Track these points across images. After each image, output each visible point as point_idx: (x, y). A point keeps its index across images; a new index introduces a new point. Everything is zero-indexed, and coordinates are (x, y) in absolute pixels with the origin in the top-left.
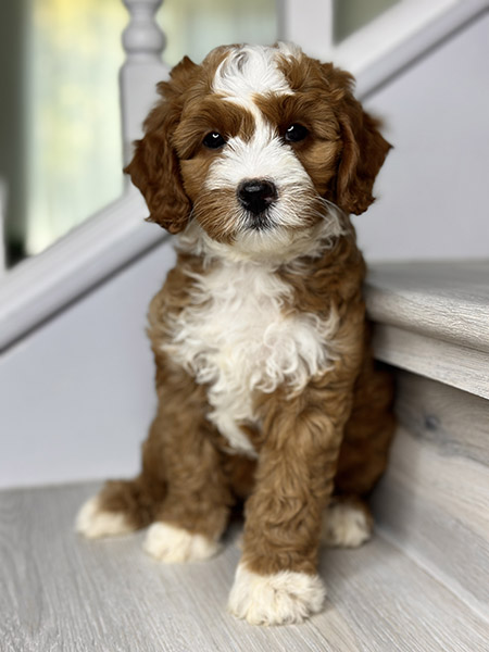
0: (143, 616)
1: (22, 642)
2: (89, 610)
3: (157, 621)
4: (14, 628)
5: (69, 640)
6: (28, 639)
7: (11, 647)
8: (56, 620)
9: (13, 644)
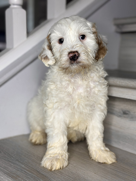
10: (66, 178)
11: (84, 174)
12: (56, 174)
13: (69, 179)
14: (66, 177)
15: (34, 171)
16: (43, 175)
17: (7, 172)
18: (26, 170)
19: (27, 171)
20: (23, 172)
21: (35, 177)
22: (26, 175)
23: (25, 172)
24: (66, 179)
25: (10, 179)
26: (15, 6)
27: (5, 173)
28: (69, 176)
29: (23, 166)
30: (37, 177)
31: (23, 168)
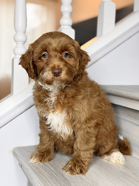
3: (100, 183)
8: (74, 183)
10: (84, 184)
11: (102, 183)
12: (77, 179)
15: (59, 174)
16: (65, 178)
17: (37, 171)
18: (53, 172)
19: (53, 173)
20: (50, 173)
23: (52, 174)
25: (37, 178)
26: (66, 27)
27: (35, 172)
28: (88, 183)
29: (53, 168)
30: (59, 179)
31: (52, 170)
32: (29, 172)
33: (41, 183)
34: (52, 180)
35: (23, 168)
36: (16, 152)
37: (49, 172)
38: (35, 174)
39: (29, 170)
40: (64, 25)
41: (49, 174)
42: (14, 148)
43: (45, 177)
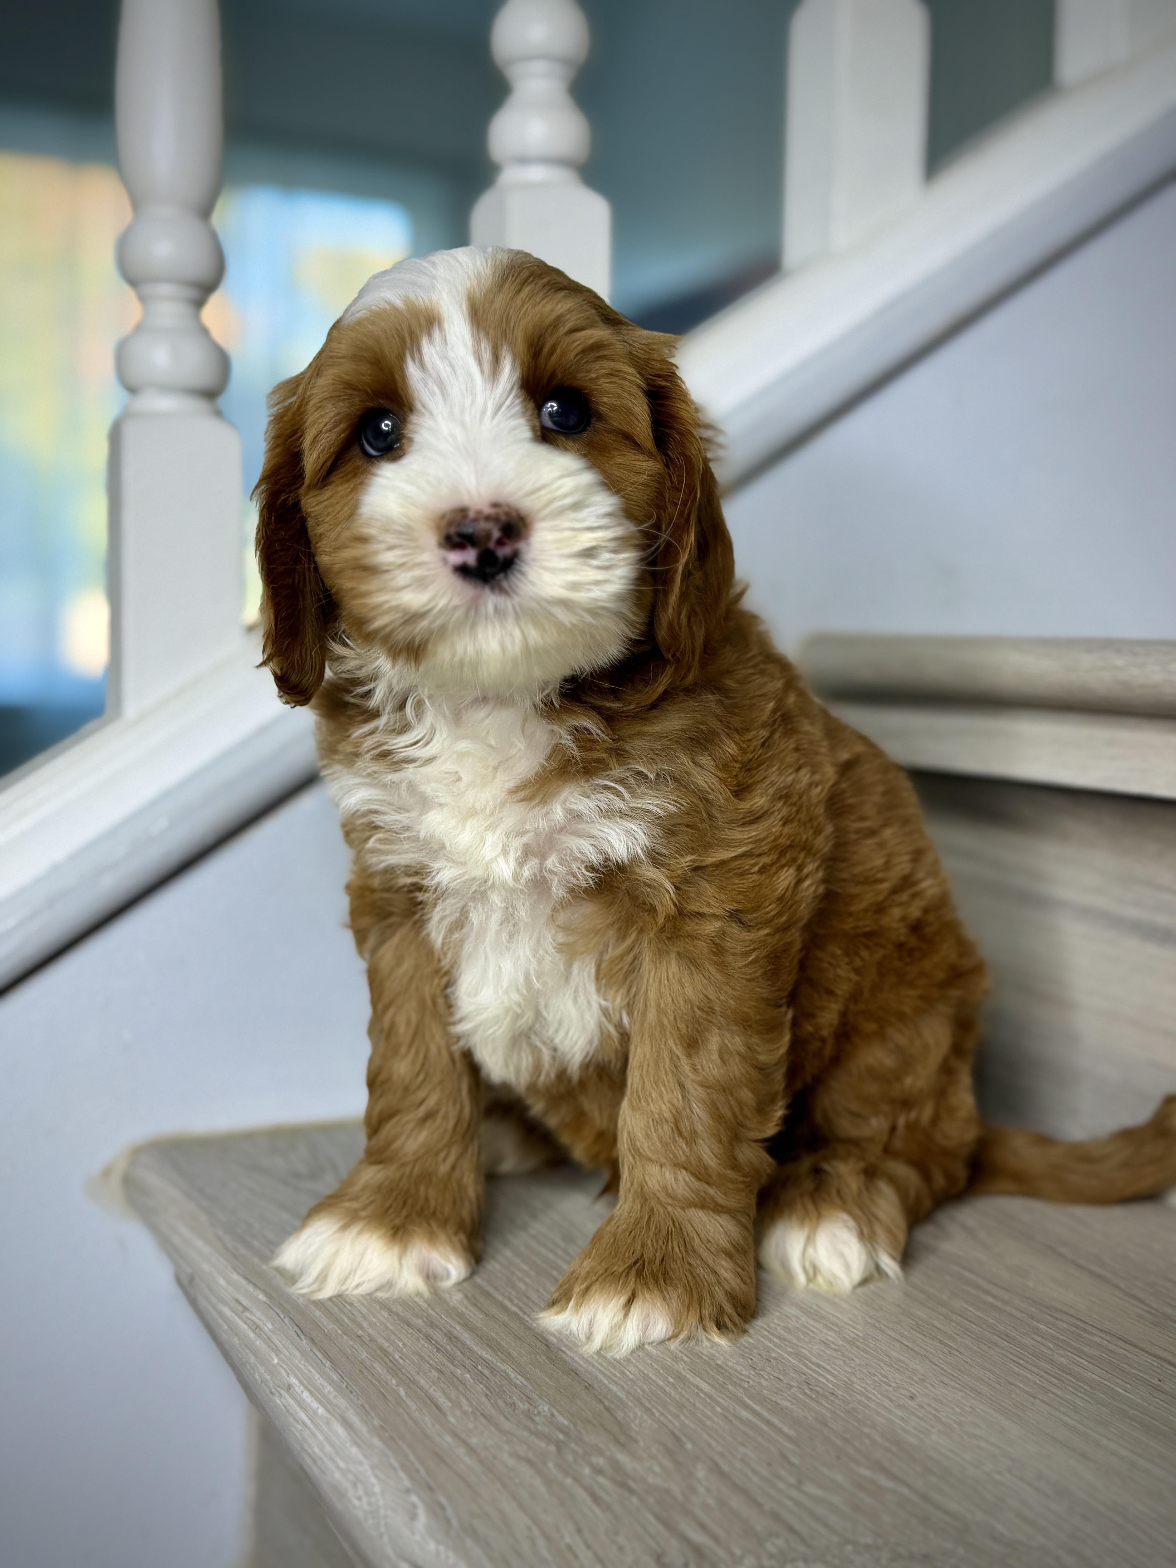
0: (839, 1393)
1: (616, 1466)
2: (704, 1386)
3: (888, 1403)
4: (566, 1434)
5: (723, 1456)
6: (622, 1458)
7: (601, 1479)
8: (648, 1410)
9: (599, 1471)
10: (745, 1414)
11: (900, 1406)
13: (768, 1423)
14: (747, 1407)
15: (517, 1337)
18: (467, 1325)
19: (466, 1337)
20: (438, 1336)
21: (507, 1378)
22: (451, 1358)
23: (451, 1337)
24: (746, 1423)
25: (323, 1374)
26: (537, 173)
28: (775, 1407)
30: (520, 1380)
32: (256, 1328)
33: (355, 1420)
34: (453, 1393)
35: (202, 1301)
36: (153, 1179)
37: (432, 1325)
38: (305, 1343)
39: (258, 1316)
40: (523, 160)
41: (428, 1338)
42: (138, 1152)
43: (395, 1369)
